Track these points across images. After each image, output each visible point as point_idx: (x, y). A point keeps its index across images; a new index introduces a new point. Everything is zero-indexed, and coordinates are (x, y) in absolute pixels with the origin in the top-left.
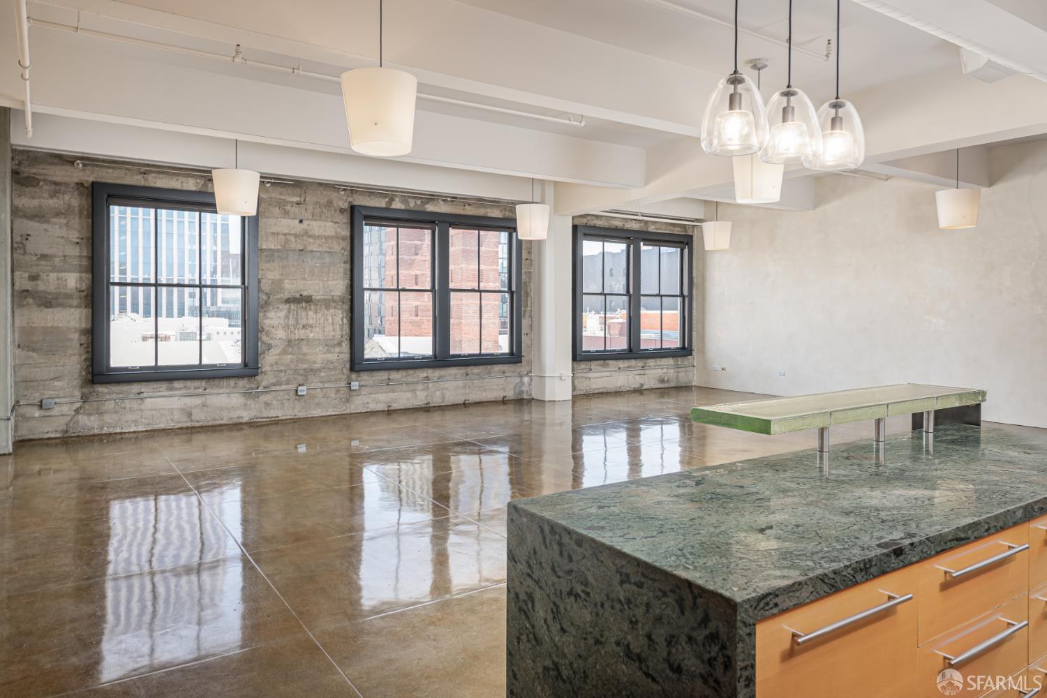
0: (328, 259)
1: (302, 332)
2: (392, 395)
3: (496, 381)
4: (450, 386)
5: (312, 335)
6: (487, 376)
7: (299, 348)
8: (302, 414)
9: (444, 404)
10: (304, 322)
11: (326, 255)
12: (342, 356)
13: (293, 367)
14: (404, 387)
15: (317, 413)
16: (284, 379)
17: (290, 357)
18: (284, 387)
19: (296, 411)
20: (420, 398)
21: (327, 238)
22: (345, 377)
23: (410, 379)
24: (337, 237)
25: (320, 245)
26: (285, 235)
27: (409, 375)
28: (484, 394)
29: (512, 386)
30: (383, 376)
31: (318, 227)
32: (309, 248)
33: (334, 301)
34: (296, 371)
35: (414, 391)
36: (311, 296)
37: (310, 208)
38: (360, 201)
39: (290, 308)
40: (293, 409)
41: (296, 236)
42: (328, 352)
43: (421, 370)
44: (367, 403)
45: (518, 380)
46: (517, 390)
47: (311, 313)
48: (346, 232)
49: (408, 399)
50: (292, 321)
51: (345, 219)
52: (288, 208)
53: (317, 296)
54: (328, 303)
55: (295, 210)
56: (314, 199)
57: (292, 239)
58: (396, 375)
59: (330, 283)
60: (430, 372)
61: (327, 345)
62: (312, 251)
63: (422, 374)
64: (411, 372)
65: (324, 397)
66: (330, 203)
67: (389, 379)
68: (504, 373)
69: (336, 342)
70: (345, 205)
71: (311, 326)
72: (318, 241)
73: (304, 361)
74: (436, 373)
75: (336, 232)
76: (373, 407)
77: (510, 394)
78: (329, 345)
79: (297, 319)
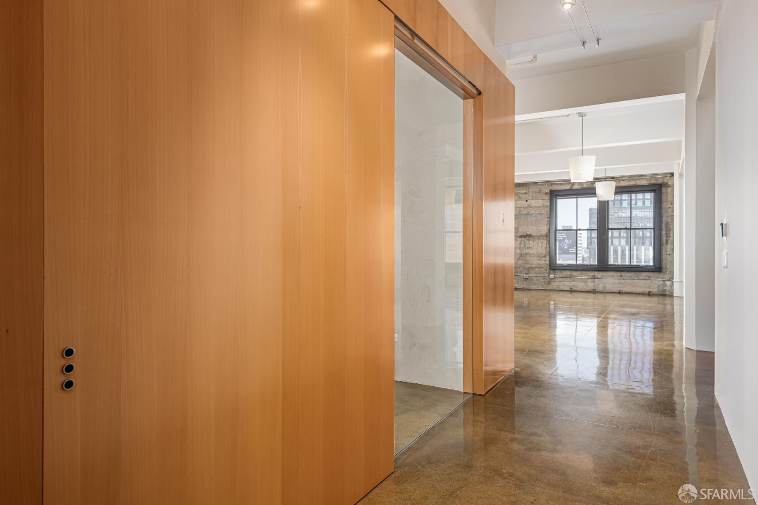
0: (539, 217)
1: (527, 250)
2: (573, 283)
3: (643, 282)
4: (610, 281)
5: (531, 252)
6: (636, 278)
7: (526, 258)
8: (527, 287)
9: (605, 291)
10: (528, 246)
11: (538, 215)
12: (546, 262)
13: (523, 266)
14: (580, 280)
15: (534, 287)
16: (519, 271)
17: (522, 261)
18: (519, 274)
19: (524, 285)
20: (590, 286)
21: (538, 207)
22: (547, 272)
23: (583, 276)
24: (544, 206)
25: (535, 211)
26: (519, 208)
27: (583, 274)
28: (634, 288)
29: (657, 286)
30: (569, 273)
31: (533, 203)
32: (530, 213)
33: (542, 236)
34: (524, 268)
35: (586, 282)
36: (531, 234)
37: (531, 194)
38: (555, 188)
39: (521, 240)
40: (523, 284)
41: (525, 208)
42: (539, 260)
43: (590, 272)
44: (559, 286)
45: (661, 282)
46: (660, 288)
47: (531, 242)
48: (548, 204)
49: (582, 286)
50: (522, 246)
51: (548, 197)
52: (521, 196)
53: (534, 234)
54: (539, 237)
55: (524, 196)
56: (533, 190)
57: (523, 209)
58: (575, 273)
59: (540, 228)
60: (596, 273)
61: (538, 257)
62: (531, 214)
63: (592, 274)
64: (584, 272)
65: (537, 280)
66: (540, 191)
67: (571, 275)
68: (649, 277)
69: (543, 255)
70: (548, 191)
71: (531, 248)
72: (534, 209)
73: (528, 264)
74: (601, 274)
75: (543, 204)
76: (562, 288)
77: (655, 290)
78: (539, 257)
79: (525, 245)
